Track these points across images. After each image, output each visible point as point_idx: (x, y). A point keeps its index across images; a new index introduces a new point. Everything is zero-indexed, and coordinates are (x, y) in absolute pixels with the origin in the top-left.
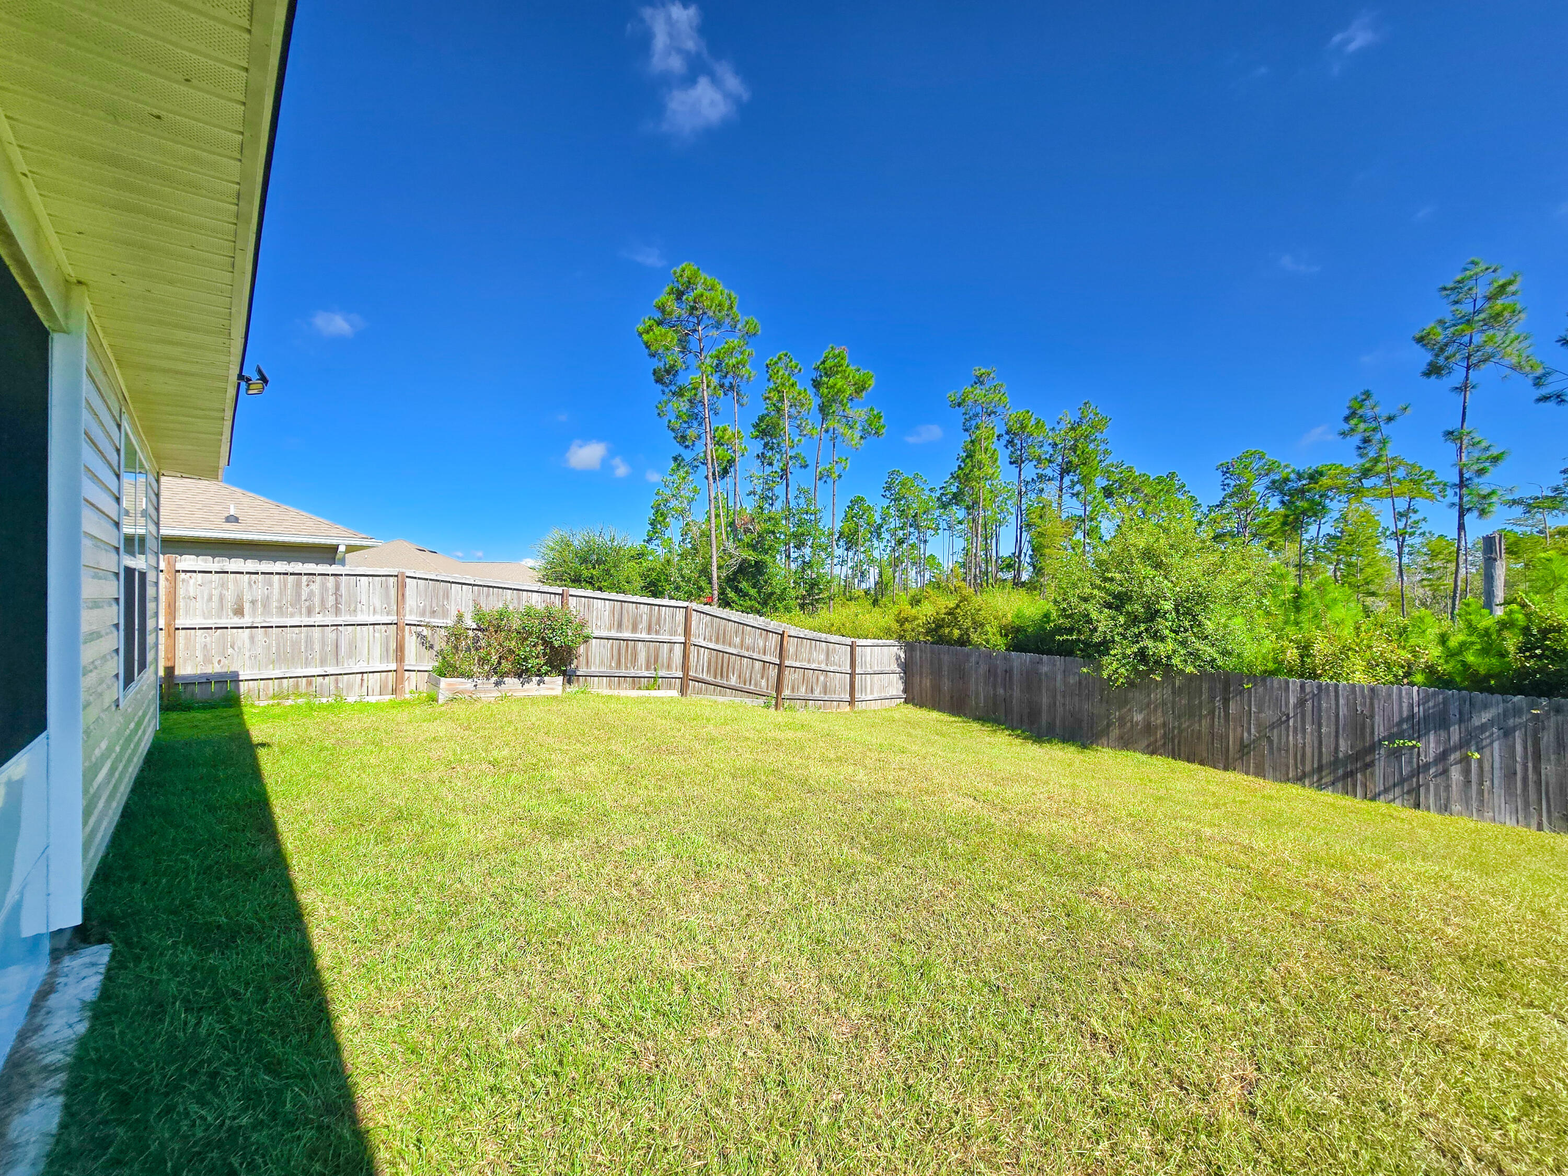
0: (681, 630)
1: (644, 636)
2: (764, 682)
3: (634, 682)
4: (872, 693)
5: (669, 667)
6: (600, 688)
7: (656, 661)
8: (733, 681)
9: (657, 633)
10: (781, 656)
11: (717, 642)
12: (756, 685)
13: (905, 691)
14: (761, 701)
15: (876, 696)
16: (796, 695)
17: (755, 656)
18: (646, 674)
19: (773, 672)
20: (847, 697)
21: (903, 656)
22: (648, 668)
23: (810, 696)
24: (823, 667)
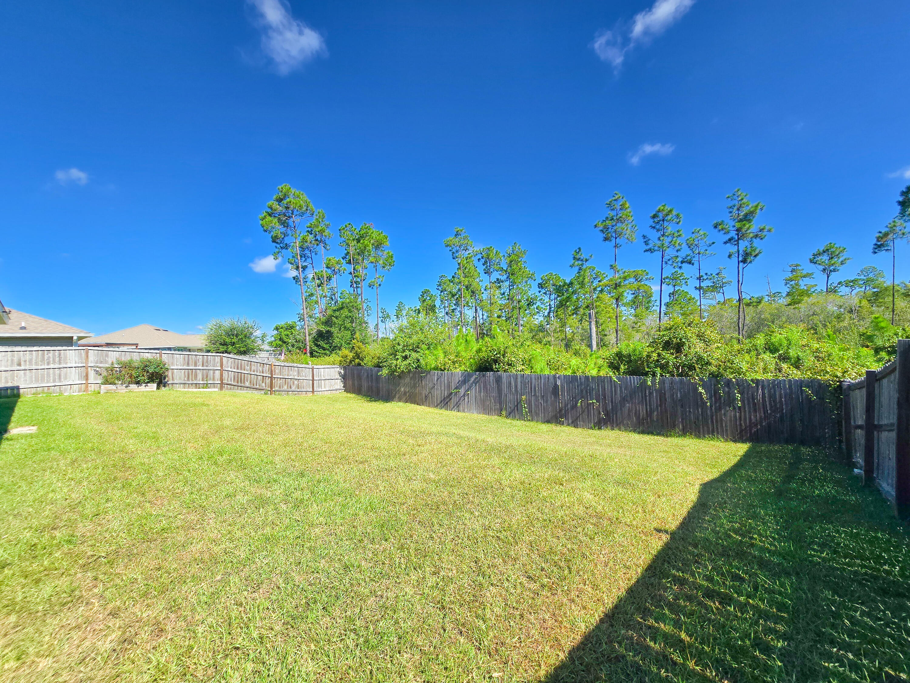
0: (219, 364)
1: (200, 367)
2: (264, 385)
3: (196, 386)
4: (325, 387)
5: (214, 379)
6: (181, 389)
7: (207, 377)
8: (247, 384)
9: (207, 366)
10: (272, 374)
11: (238, 369)
12: (260, 386)
13: (344, 387)
14: (263, 392)
15: (327, 389)
16: (281, 389)
17: (258, 374)
18: (202, 382)
19: (268, 381)
20: (311, 390)
21: (342, 372)
22: (203, 380)
23: (290, 390)
24: (296, 377)
